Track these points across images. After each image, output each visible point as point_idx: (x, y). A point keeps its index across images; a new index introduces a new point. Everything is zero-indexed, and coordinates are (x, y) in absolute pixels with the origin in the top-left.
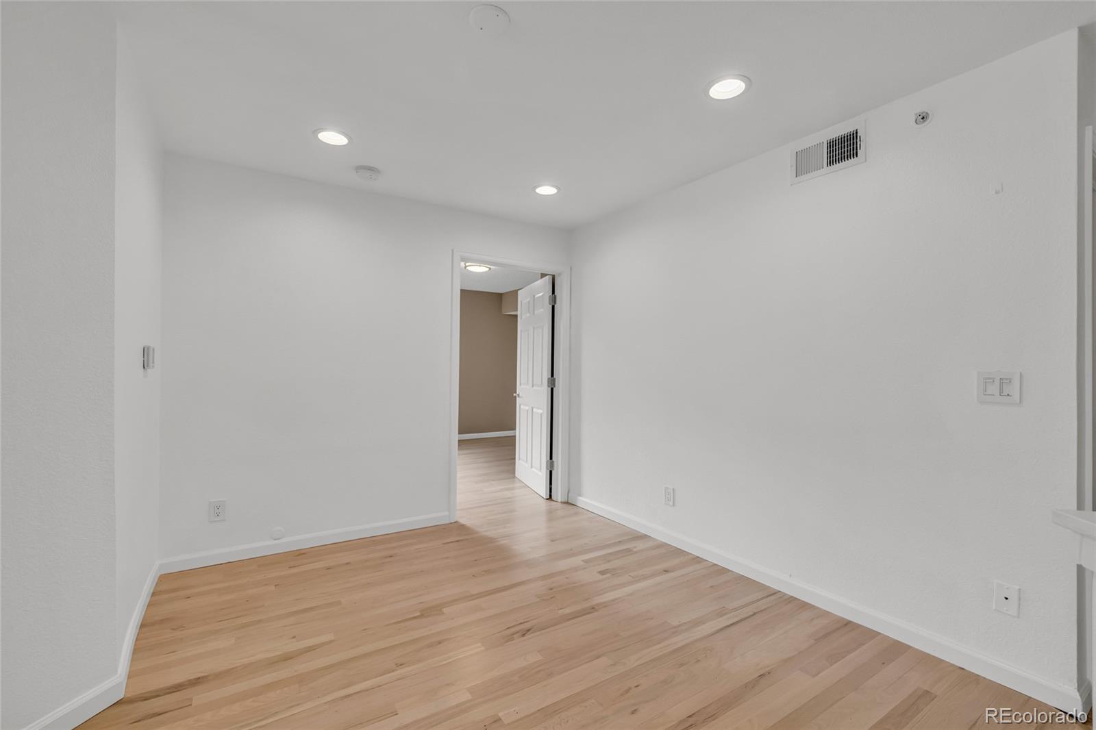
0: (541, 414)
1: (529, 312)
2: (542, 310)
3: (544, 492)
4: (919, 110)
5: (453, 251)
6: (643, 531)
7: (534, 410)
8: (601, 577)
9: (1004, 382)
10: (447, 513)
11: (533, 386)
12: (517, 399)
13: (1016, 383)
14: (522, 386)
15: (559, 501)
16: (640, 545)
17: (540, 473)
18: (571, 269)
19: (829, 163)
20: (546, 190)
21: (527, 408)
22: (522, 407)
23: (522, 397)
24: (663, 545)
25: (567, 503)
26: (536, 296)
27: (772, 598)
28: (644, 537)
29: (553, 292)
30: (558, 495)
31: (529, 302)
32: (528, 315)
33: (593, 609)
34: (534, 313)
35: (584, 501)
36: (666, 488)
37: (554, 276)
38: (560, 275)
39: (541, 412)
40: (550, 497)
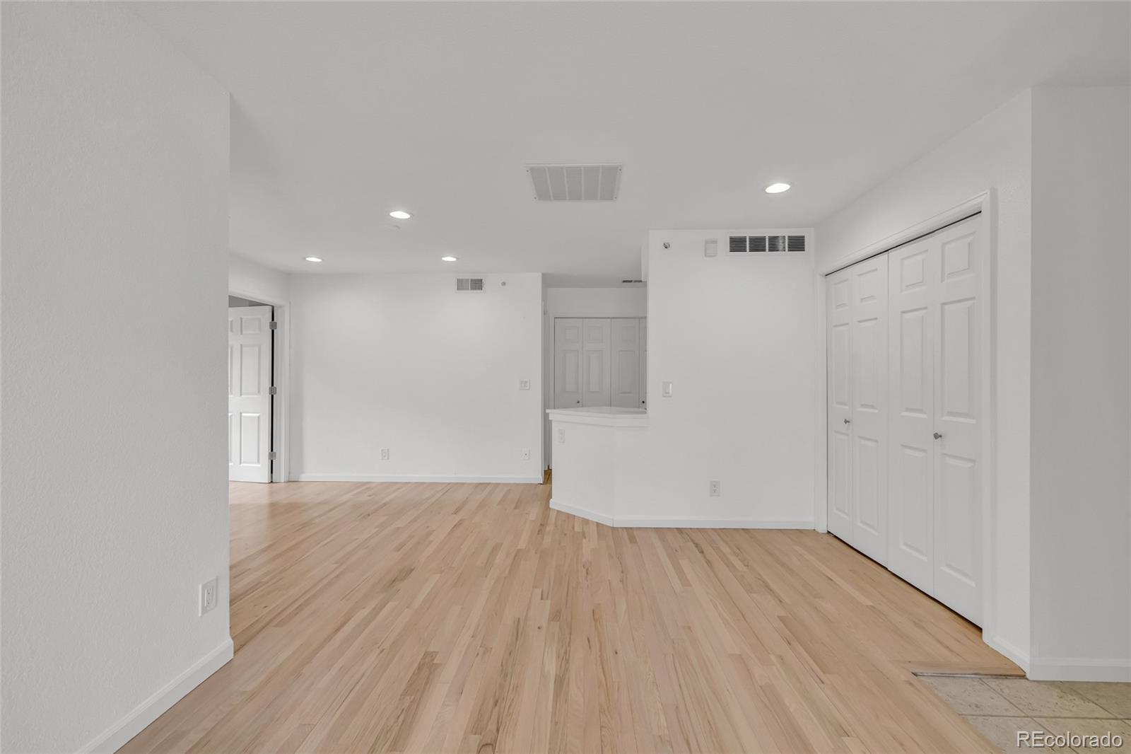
0: (259, 417)
2: (256, 332)
3: (263, 477)
4: (503, 281)
6: (364, 481)
9: (526, 382)
13: (528, 384)
15: (282, 481)
16: (372, 486)
17: (259, 465)
18: (288, 302)
19: (472, 289)
24: (383, 482)
25: (290, 481)
27: (450, 485)
28: (369, 483)
29: (273, 319)
35: (308, 476)
36: (382, 450)
37: (273, 307)
38: (280, 307)
39: (258, 415)
40: (272, 482)
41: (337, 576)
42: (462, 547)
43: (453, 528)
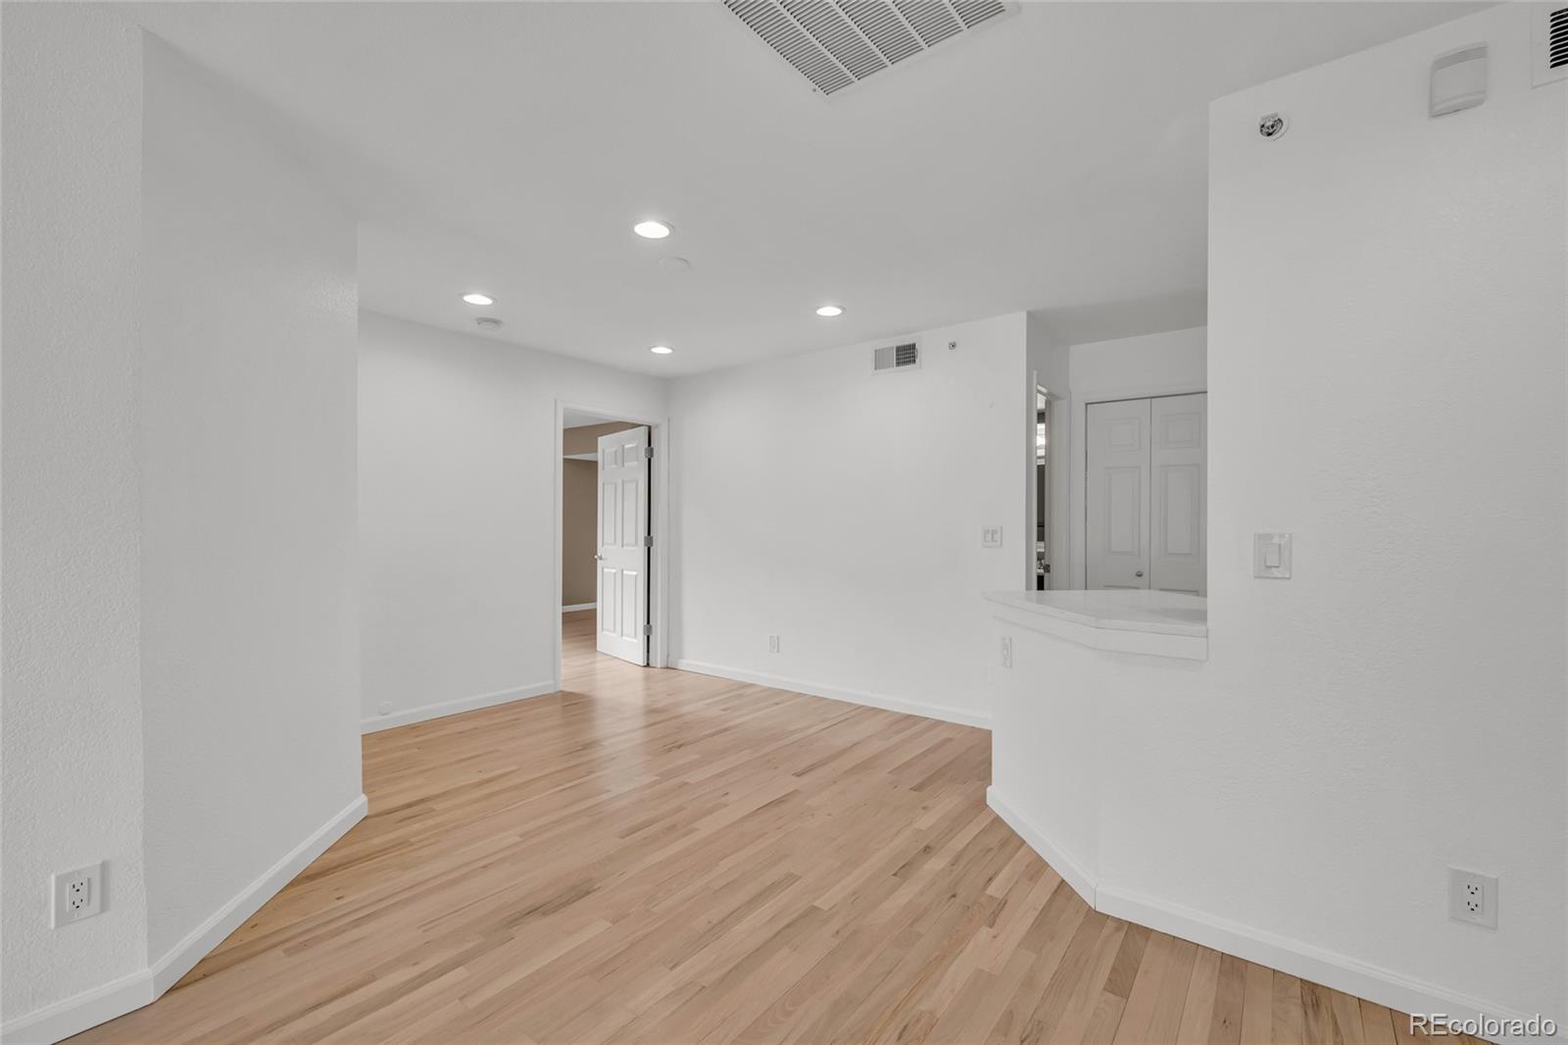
0: (636, 576)
1: (616, 463)
2: (635, 463)
3: (639, 658)
4: (952, 341)
5: (556, 401)
6: (749, 681)
7: (625, 572)
8: (723, 712)
9: (994, 532)
10: (551, 682)
11: (623, 546)
12: (599, 562)
13: (999, 533)
14: (605, 546)
15: (659, 666)
16: (749, 691)
17: (636, 641)
18: (669, 420)
19: (898, 364)
20: (661, 350)
21: (614, 571)
22: (606, 570)
23: (606, 559)
24: (770, 689)
25: (667, 668)
26: (626, 446)
27: (858, 711)
28: (752, 685)
29: (650, 444)
30: (658, 660)
31: (616, 452)
32: (614, 466)
33: (726, 730)
34: (623, 465)
35: (687, 663)
36: (771, 637)
37: (650, 428)
38: (657, 426)
39: (635, 573)
40: (648, 664)
41: (485, 867)
42: (720, 863)
43: (759, 809)
